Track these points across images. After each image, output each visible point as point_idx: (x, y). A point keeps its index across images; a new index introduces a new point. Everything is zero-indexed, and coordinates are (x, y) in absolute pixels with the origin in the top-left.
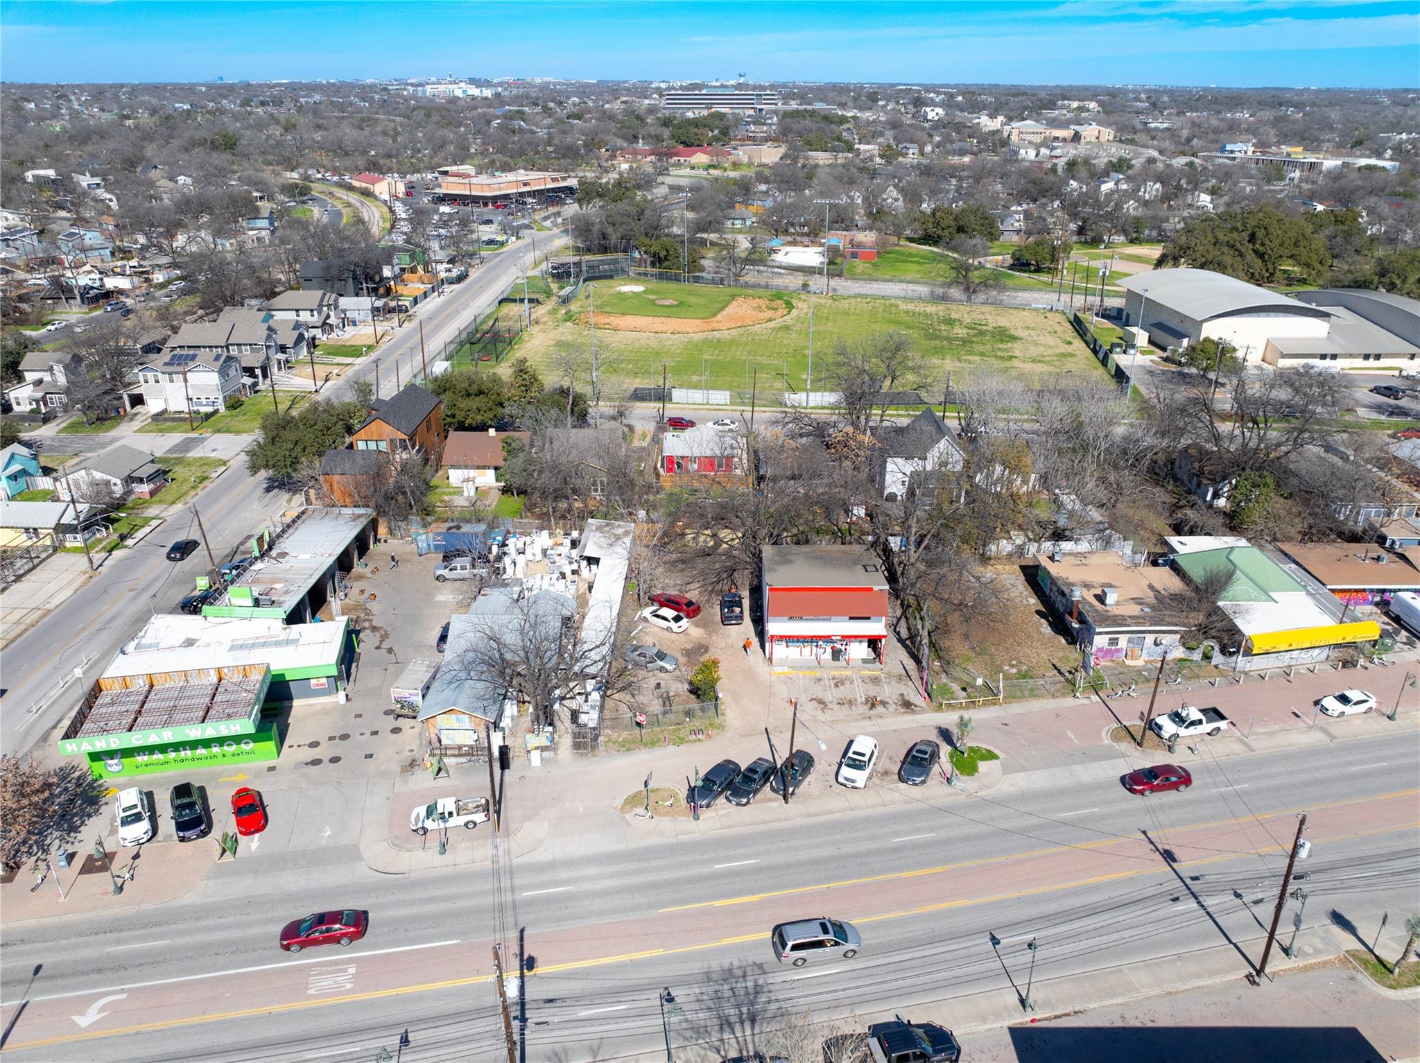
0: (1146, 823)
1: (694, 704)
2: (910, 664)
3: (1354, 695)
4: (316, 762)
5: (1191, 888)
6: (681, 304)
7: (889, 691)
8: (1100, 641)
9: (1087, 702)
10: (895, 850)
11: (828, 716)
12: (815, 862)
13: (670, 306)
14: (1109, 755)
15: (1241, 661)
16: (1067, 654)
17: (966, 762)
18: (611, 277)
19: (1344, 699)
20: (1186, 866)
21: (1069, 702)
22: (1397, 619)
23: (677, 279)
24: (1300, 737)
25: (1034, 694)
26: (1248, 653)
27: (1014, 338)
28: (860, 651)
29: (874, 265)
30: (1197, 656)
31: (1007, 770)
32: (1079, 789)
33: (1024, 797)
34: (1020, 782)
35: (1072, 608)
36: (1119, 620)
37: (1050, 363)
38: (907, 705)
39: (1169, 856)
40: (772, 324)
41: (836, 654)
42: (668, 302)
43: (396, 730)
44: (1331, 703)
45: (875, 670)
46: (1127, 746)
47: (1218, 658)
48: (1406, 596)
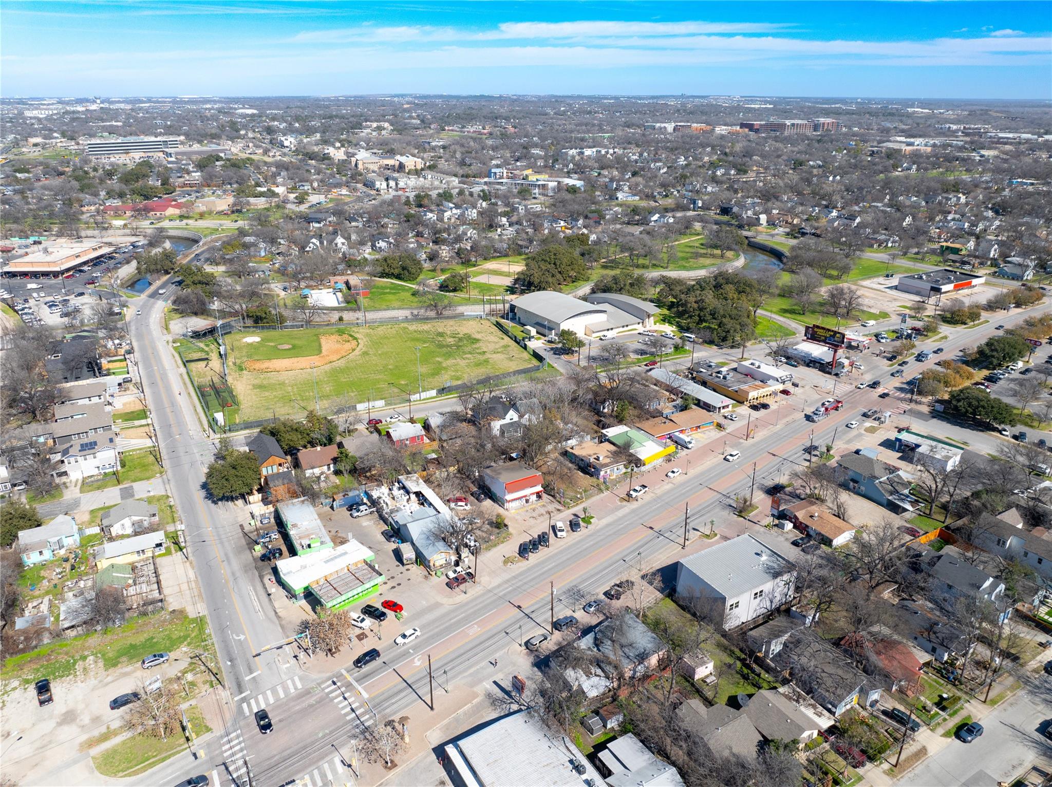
0: (642, 521)
1: (497, 531)
2: (551, 498)
3: (675, 470)
4: (393, 587)
5: (660, 534)
6: (294, 347)
7: (551, 507)
8: (602, 473)
9: (606, 493)
10: (586, 549)
11: (538, 521)
12: (568, 559)
13: (289, 349)
14: (622, 507)
15: (643, 468)
16: (594, 480)
17: (587, 521)
18: (230, 332)
19: (673, 472)
20: (656, 529)
21: (602, 495)
22: (676, 442)
23: (274, 328)
24: (667, 487)
25: (591, 496)
26: (644, 465)
27: (478, 340)
28: (534, 497)
29: (371, 299)
30: (629, 470)
31: (599, 519)
32: (620, 519)
33: (608, 525)
34: (604, 521)
35: (589, 465)
36: (606, 465)
37: (501, 352)
38: (559, 510)
39: (651, 528)
40: (357, 352)
41: (527, 501)
42: (287, 347)
43: (408, 570)
44: (670, 474)
45: (541, 502)
46: (625, 503)
47: (635, 469)
48: (677, 434)
